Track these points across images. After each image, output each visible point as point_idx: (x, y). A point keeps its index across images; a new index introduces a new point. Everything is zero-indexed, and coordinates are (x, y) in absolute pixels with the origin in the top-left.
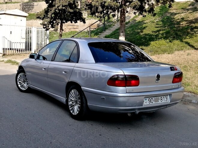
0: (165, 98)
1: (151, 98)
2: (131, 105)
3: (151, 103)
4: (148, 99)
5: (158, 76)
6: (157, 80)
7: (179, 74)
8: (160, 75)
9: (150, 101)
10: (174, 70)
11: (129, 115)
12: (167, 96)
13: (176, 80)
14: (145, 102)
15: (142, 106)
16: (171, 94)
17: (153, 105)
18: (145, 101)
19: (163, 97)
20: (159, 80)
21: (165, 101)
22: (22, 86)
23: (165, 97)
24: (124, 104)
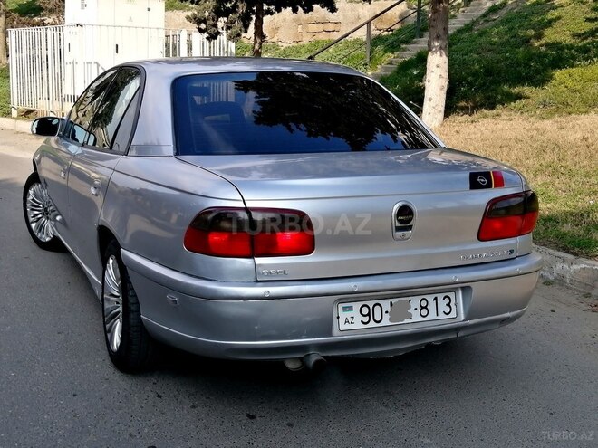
0: (442, 304)
1: (371, 304)
2: (274, 332)
3: (372, 324)
4: (357, 306)
5: (405, 213)
6: (398, 229)
7: (519, 200)
8: (415, 209)
9: (369, 314)
10: (489, 186)
11: (291, 365)
12: (452, 295)
13: (497, 225)
14: (342, 320)
15: (331, 336)
16: (469, 287)
17: (380, 330)
18: (343, 315)
19: (430, 298)
20: (410, 227)
21: (442, 316)
22: (41, 227)
23: (440, 297)
24: (245, 327)
